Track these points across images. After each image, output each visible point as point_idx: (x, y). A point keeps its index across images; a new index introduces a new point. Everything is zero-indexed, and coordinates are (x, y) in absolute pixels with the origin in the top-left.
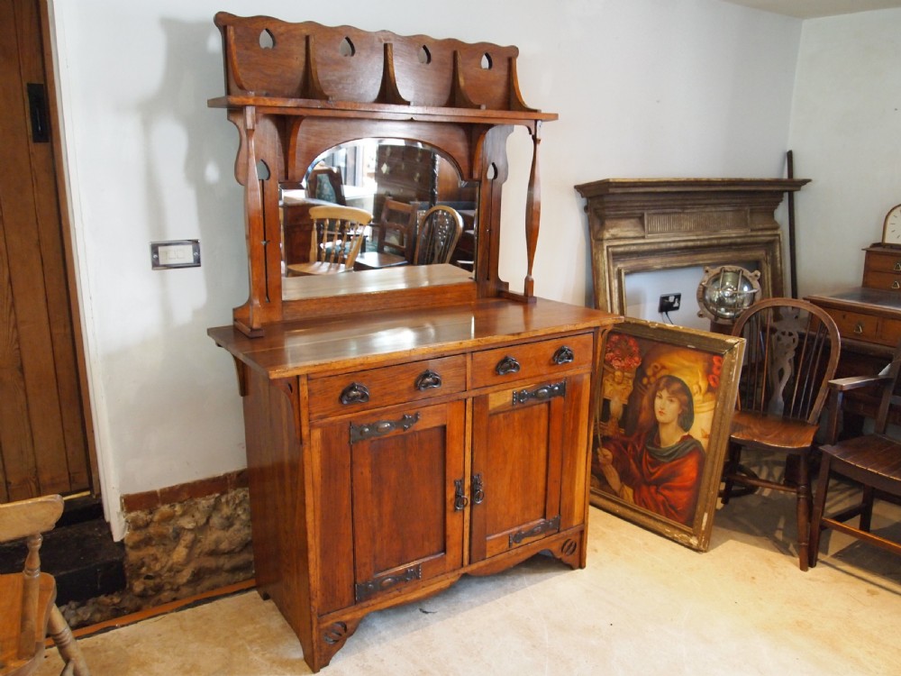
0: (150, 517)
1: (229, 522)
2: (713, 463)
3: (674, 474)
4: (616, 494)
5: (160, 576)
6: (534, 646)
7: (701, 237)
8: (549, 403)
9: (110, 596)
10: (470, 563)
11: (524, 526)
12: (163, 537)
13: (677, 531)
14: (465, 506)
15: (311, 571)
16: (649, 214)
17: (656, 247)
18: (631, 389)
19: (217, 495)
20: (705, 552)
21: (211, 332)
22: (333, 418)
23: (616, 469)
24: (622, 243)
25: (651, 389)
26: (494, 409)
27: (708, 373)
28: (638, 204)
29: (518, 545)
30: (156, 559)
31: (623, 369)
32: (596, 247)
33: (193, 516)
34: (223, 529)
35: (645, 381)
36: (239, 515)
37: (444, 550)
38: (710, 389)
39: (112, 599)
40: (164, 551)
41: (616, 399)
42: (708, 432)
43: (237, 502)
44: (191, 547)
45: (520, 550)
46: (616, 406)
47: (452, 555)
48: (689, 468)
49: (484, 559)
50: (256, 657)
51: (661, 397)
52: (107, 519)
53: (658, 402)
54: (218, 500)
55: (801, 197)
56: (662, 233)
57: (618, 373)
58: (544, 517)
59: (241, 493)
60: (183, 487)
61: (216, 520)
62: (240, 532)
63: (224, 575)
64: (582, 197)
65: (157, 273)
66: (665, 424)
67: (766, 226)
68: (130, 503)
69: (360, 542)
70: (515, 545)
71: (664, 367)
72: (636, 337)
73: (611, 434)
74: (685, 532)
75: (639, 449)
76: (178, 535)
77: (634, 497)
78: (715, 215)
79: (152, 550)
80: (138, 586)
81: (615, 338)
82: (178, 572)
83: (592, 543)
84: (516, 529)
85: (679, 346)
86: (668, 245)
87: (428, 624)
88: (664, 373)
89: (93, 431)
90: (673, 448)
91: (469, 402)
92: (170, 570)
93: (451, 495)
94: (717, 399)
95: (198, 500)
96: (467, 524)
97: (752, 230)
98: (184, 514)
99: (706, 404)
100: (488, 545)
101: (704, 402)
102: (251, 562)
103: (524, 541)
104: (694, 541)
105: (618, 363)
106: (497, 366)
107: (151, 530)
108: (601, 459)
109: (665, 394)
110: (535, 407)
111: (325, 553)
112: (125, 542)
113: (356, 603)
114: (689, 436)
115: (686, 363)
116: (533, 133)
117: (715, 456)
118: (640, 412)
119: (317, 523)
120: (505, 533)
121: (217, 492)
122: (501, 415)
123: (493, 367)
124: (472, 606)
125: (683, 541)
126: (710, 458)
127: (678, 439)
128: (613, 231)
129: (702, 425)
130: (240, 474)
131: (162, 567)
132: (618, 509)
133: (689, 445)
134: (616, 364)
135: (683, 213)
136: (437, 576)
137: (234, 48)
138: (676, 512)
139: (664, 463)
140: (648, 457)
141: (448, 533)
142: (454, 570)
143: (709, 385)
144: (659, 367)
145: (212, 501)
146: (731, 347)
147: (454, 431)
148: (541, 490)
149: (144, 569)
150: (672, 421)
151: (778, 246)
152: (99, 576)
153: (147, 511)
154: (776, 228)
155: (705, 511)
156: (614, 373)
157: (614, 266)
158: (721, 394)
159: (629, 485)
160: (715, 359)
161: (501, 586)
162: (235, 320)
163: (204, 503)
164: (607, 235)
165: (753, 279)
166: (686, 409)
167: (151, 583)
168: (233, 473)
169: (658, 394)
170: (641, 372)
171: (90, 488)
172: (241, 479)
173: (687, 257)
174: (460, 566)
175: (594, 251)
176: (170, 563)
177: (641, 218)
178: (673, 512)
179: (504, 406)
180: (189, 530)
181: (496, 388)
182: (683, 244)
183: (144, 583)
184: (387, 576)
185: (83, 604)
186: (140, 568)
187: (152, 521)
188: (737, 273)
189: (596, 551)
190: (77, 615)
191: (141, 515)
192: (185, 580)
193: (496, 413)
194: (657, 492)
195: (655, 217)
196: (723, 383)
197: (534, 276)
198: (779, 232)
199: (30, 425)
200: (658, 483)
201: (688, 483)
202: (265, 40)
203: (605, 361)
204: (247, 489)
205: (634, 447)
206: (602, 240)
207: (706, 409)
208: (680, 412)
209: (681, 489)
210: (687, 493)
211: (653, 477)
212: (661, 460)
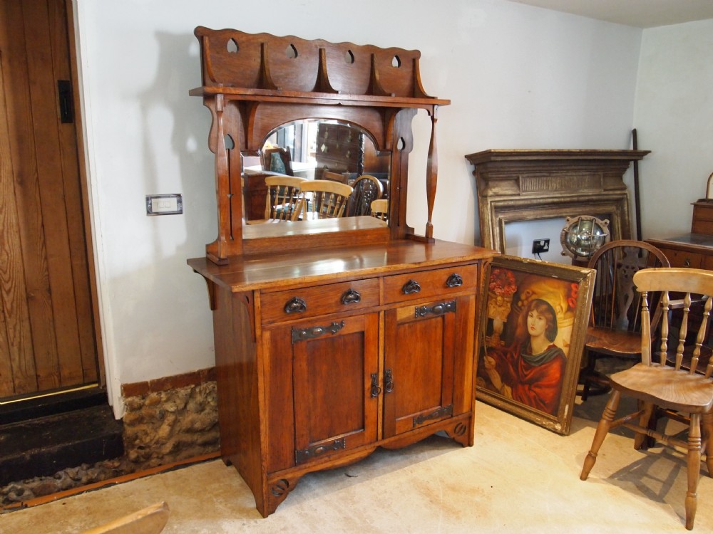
0: (142, 401)
1: (201, 408)
2: (573, 366)
3: (542, 375)
4: (498, 392)
5: (149, 447)
6: (431, 501)
7: (565, 195)
8: (443, 317)
9: (112, 461)
10: (383, 438)
11: (426, 411)
12: (152, 417)
13: (545, 420)
14: (379, 394)
15: (262, 439)
16: (523, 177)
17: (529, 202)
18: (509, 310)
19: (193, 386)
20: (568, 435)
21: (189, 262)
22: (279, 324)
23: (498, 371)
24: (502, 199)
25: (525, 309)
26: (401, 320)
27: (568, 296)
28: (515, 169)
29: (420, 426)
30: (146, 434)
31: (503, 295)
32: (483, 203)
33: (175, 402)
34: (197, 412)
35: (520, 304)
36: (209, 402)
37: (363, 427)
38: (569, 309)
39: (113, 463)
40: (153, 428)
41: (498, 318)
42: (569, 343)
43: (208, 391)
44: (172, 425)
45: (422, 430)
46: (498, 324)
47: (369, 431)
48: (554, 370)
49: (393, 436)
50: (220, 506)
51: (532, 316)
52: (110, 404)
53: (530, 320)
54: (193, 390)
55: (643, 165)
56: (533, 191)
57: (499, 298)
58: (441, 404)
59: (211, 385)
60: (167, 379)
61: (191, 406)
62: (209, 416)
63: (197, 448)
64: (471, 164)
65: (150, 218)
66: (536, 336)
67: (616, 187)
68: (128, 390)
69: (299, 418)
70: (417, 426)
71: (534, 293)
72: (512, 270)
73: (494, 345)
74: (551, 420)
75: (516, 357)
76: (163, 415)
77: (512, 394)
78: (575, 178)
79: (144, 427)
80: (133, 454)
81: (497, 271)
82: (163, 444)
83: (478, 428)
84: (419, 413)
85: (545, 276)
86: (539, 201)
87: (351, 485)
88: (534, 297)
89: (101, 338)
90: (544, 354)
91: (382, 314)
92: (157, 442)
93: (368, 385)
94: (575, 317)
95: (178, 390)
96: (380, 408)
97: (605, 190)
98: (168, 400)
99: (567, 320)
100: (397, 425)
101: (565, 319)
102: (217, 439)
103: (425, 423)
104: (558, 427)
105: (500, 291)
106: (404, 287)
107: (143, 411)
108: (487, 365)
109: (535, 313)
110: (433, 320)
111: (273, 425)
112: (124, 420)
113: (296, 465)
114: (554, 346)
115: (551, 290)
116: (432, 114)
117: (573, 361)
118: (516, 328)
119: (267, 402)
120: (410, 416)
121: (193, 384)
122: (407, 325)
123: (400, 288)
124: (385, 472)
125: (550, 428)
126: (570, 362)
127: (545, 348)
128: (496, 190)
129: (563, 338)
130: (210, 370)
131: (151, 440)
132: (500, 403)
133: (554, 353)
134: (498, 291)
135: (550, 176)
136: (357, 447)
137: (208, 52)
138: (544, 404)
139: (535, 367)
140: (523, 363)
141: (366, 414)
142: (371, 443)
143: (569, 306)
144: (531, 292)
145: (189, 390)
146: (585, 276)
147: (370, 335)
148: (438, 384)
149: (137, 442)
151: (626, 202)
152: (104, 446)
153: (140, 397)
154: (625, 188)
155: (566, 403)
156: (496, 298)
157: (497, 216)
158: (578, 312)
159: (508, 385)
160: (573, 286)
161: (407, 458)
162: (207, 253)
163: (183, 392)
164: (490, 193)
165: (604, 226)
166: (551, 324)
167: (143, 452)
168: (205, 370)
169: (530, 314)
170: (516, 297)
171: (98, 381)
172: (211, 374)
173: (554, 211)
174: (375, 439)
175: (481, 205)
176: (157, 437)
177: (517, 181)
178: (542, 405)
179: (408, 318)
180: (172, 412)
181: (402, 304)
182: (550, 200)
183: (137, 452)
184: (319, 445)
185: (92, 466)
186: (135, 440)
187: (144, 405)
188: (591, 221)
189: (482, 434)
190: (87, 474)
191: (136, 400)
192: (168, 451)
193: (403, 323)
194: (530, 389)
195: (528, 179)
196: (579, 304)
197: (433, 222)
198: (626, 192)
199: (55, 333)
200: (532, 382)
201: (554, 382)
202: (231, 47)
203: (489, 290)
204: (215, 382)
205: (512, 356)
206: (486, 196)
207: (566, 324)
208: (547, 327)
209: (548, 386)
210: (552, 390)
211: (527, 378)
212: (533, 364)
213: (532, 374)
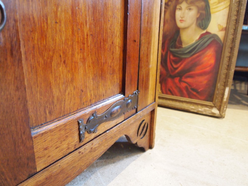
3: (194, 65)
13: (199, 106)
29: (93, 135)
42: (224, 26)
48: (208, 57)
51: (180, 9)
53: (178, 13)
58: (123, 91)
70: (88, 137)
74: (206, 106)
75: (164, 53)
77: (162, 89)
84: (89, 110)
90: (194, 44)
99: (222, 3)
100: (38, 146)
101: (220, 2)
103: (101, 128)
104: (216, 111)
109: (184, 5)
114: (207, 33)
125: (207, 113)
127: (197, 37)
129: (218, 22)
133: (207, 40)
138: (198, 92)
140: (172, 57)
150: (192, 24)
166: (204, 12)
169: (178, 7)
178: (195, 93)
194: (180, 81)
200: (181, 75)
201: (208, 69)
207: (222, 8)
208: (198, 16)
209: (201, 74)
210: (206, 77)
211: (177, 71)
212: (183, 56)
213: (182, 66)
